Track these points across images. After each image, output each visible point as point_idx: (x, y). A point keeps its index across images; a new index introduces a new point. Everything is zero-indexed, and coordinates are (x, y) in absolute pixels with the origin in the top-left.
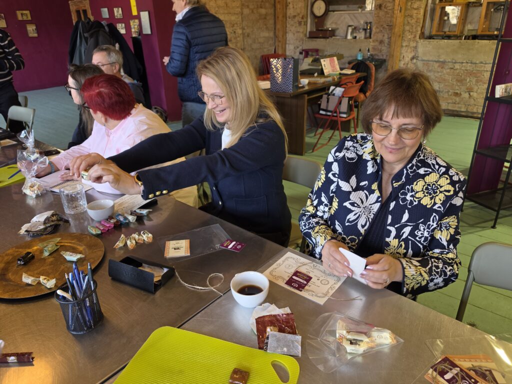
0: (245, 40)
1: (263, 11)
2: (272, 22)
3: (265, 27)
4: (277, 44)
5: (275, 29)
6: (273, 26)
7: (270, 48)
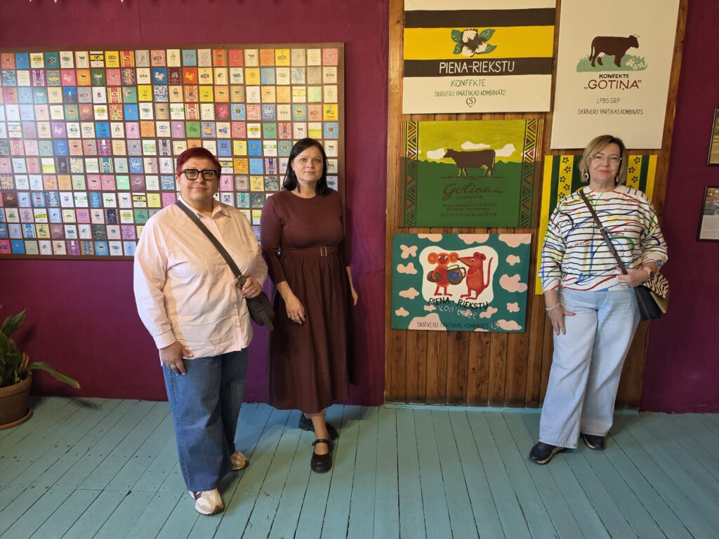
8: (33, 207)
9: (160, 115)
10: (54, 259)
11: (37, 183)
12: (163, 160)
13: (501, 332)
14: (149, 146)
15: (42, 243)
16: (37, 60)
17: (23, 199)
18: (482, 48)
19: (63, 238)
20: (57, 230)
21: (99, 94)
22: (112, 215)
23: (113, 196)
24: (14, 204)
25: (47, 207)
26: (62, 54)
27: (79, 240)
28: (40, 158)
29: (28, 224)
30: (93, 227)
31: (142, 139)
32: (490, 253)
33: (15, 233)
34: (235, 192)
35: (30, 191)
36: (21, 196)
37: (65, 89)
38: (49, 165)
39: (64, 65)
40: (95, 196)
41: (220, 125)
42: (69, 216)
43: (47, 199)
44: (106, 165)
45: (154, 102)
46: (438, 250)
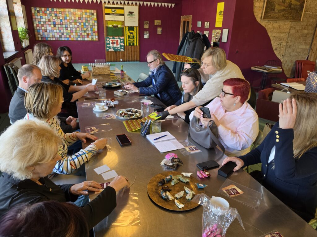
0: (287, 50)
1: (305, 32)
2: (311, 39)
3: (304, 42)
4: (310, 54)
5: (312, 43)
6: (311, 42)
7: (304, 56)
8: (50, 32)
9: (70, 19)
10: (53, 41)
11: (50, 28)
12: (71, 25)
13: (121, 51)
14: (68, 23)
15: (51, 38)
16: (50, 9)
17: (48, 31)
18: (115, 12)
19: (54, 37)
20: (54, 36)
21: (60, 15)
22: (63, 34)
23: (63, 31)
24: (47, 32)
25: (52, 32)
26: (54, 9)
27: (57, 38)
28: (51, 24)
29: (49, 35)
30: (60, 36)
31: (67, 22)
32: (119, 40)
33: (47, 36)
34: (82, 30)
35: (49, 30)
36: (48, 30)
37: (55, 14)
38: (52, 26)
39: (55, 10)
40: (60, 31)
41: (79, 20)
42: (56, 34)
43: (52, 31)
44: (62, 26)
45: (69, 17)
46: (112, 39)
